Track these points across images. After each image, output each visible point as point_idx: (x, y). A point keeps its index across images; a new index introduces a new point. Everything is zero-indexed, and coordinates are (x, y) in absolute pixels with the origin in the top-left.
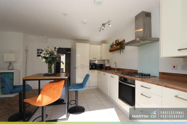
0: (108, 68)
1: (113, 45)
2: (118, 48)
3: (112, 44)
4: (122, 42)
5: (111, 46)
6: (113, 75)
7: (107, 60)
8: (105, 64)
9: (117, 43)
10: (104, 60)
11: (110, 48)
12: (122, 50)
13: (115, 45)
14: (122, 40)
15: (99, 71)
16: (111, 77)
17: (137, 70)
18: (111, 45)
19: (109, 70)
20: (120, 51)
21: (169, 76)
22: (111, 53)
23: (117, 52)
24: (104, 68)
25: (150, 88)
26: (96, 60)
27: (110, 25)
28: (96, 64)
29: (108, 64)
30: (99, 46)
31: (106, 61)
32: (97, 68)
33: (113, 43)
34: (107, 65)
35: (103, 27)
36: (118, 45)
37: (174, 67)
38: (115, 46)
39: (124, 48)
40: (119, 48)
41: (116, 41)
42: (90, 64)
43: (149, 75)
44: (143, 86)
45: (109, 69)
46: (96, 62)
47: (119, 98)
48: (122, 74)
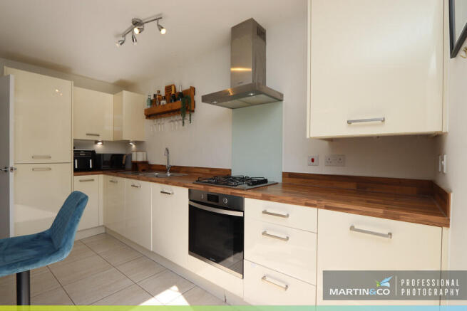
0: (141, 167)
1: (160, 100)
2: (174, 108)
3: (155, 95)
4: (186, 92)
5: (152, 102)
6: (167, 188)
7: (137, 143)
8: (131, 154)
9: (173, 92)
10: (126, 143)
11: (149, 107)
12: (187, 117)
13: (165, 98)
14: (186, 87)
15: (110, 178)
16: (162, 192)
17: (230, 170)
18: (152, 98)
19: (143, 171)
20: (181, 118)
21: (303, 180)
22: (149, 122)
23: (172, 121)
24: (129, 166)
25: (288, 216)
26: (96, 142)
27: (163, 31)
28: (100, 155)
29: (140, 153)
30: (110, 97)
31: (134, 146)
32: (102, 167)
33: (159, 92)
34: (138, 157)
35: (136, 31)
36: (175, 100)
37: (313, 160)
38: (163, 102)
39: (193, 111)
40: (178, 108)
41: (168, 89)
42: (77, 155)
43: (265, 181)
44: (268, 211)
45: (143, 169)
46: (99, 148)
47: (190, 254)
48: (198, 182)
